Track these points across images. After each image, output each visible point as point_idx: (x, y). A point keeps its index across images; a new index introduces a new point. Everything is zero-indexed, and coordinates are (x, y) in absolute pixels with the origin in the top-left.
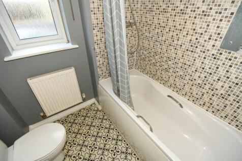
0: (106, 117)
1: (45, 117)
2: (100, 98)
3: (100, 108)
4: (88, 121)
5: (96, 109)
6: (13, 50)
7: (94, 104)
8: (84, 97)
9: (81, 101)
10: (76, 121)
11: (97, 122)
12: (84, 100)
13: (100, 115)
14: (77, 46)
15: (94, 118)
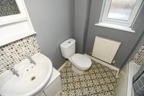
0: (114, 84)
1: (91, 55)
2: (122, 72)
3: (117, 77)
4: (104, 75)
5: (114, 75)
6: (101, 21)
7: (116, 71)
8: (114, 62)
9: (110, 63)
10: (99, 69)
11: (107, 80)
12: (112, 64)
13: (113, 79)
14: (134, 32)
15: (109, 77)
